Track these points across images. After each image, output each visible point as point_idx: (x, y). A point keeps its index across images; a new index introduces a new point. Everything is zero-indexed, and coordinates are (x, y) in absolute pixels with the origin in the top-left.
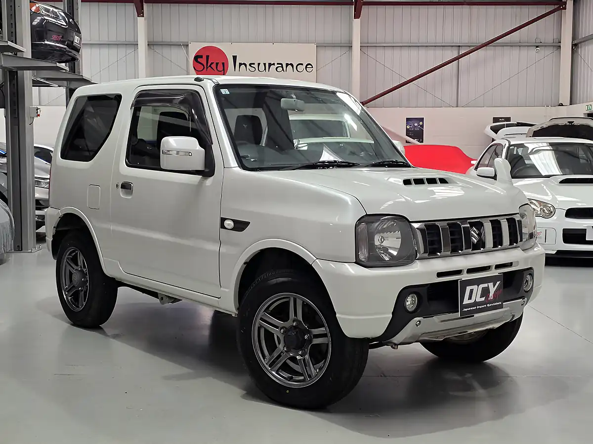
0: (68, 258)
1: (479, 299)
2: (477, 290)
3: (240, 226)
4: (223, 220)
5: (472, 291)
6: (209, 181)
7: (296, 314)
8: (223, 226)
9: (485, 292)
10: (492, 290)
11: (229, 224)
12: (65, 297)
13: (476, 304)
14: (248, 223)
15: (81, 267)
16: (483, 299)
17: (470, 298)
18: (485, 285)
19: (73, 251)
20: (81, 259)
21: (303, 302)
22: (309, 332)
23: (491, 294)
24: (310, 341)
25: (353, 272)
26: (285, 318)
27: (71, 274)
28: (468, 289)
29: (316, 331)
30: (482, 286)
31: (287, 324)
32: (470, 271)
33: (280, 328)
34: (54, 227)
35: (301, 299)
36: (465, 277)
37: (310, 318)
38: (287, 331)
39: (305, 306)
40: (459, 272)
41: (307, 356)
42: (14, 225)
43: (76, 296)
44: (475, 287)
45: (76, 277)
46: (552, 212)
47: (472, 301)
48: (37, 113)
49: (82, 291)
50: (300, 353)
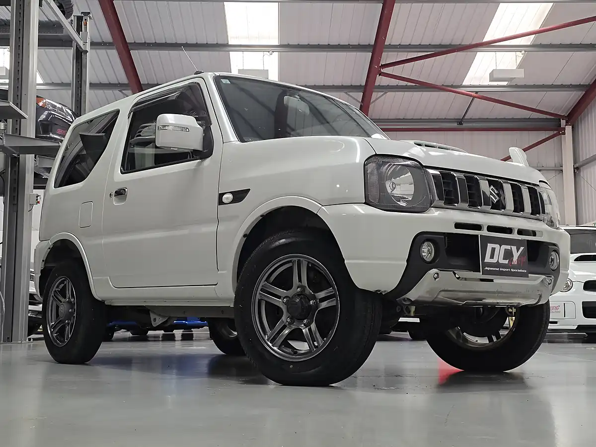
0: (55, 291)
1: (502, 261)
2: (500, 250)
3: (239, 196)
4: (221, 195)
5: (493, 250)
7: (300, 280)
8: (221, 202)
9: (508, 255)
10: (516, 255)
11: (227, 198)
12: (49, 332)
13: (498, 265)
14: (250, 189)
15: (69, 298)
16: (506, 262)
17: (492, 257)
18: (508, 247)
19: (62, 282)
20: (69, 289)
21: (308, 262)
22: (314, 298)
23: (515, 259)
24: (317, 306)
25: (363, 212)
26: (288, 287)
27: (58, 307)
28: (490, 246)
29: (322, 295)
30: (504, 247)
31: (290, 293)
32: (491, 229)
33: (282, 298)
34: (43, 261)
35: (306, 259)
36: (485, 232)
37: (317, 281)
38: (290, 303)
39: (311, 269)
40: (478, 227)
41: (313, 326)
42: (4, 309)
43: (61, 332)
44: (497, 246)
45: (63, 308)
47: (494, 261)
48: (37, 200)
49: (68, 324)
50: (305, 322)
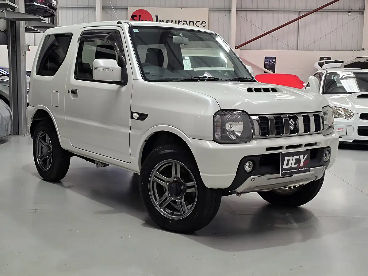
0: (40, 138)
1: (293, 166)
2: (292, 160)
3: (142, 117)
4: (132, 113)
5: (289, 160)
6: (124, 88)
7: (176, 174)
8: (132, 117)
9: (298, 161)
10: (303, 160)
11: (136, 116)
12: (38, 162)
13: (291, 168)
14: (147, 115)
15: (48, 144)
16: (296, 165)
17: (287, 165)
18: (298, 157)
19: (43, 134)
20: (48, 139)
21: (181, 166)
22: (184, 185)
23: (302, 163)
24: (185, 190)
25: (211, 146)
26: (169, 176)
27: (42, 147)
28: (286, 159)
29: (189, 184)
30: (295, 157)
31: (171, 180)
32: (288, 147)
33: (166, 182)
34: (32, 118)
35: (179, 164)
36: (284, 151)
37: (185, 176)
38: (170, 184)
39: (182, 168)
40: (281, 148)
41: (183, 200)
43: (45, 162)
44: (291, 158)
45: (45, 150)
46: (351, 116)
47: (289, 166)
48: (28, 48)
49: (48, 158)
50: (178, 198)
